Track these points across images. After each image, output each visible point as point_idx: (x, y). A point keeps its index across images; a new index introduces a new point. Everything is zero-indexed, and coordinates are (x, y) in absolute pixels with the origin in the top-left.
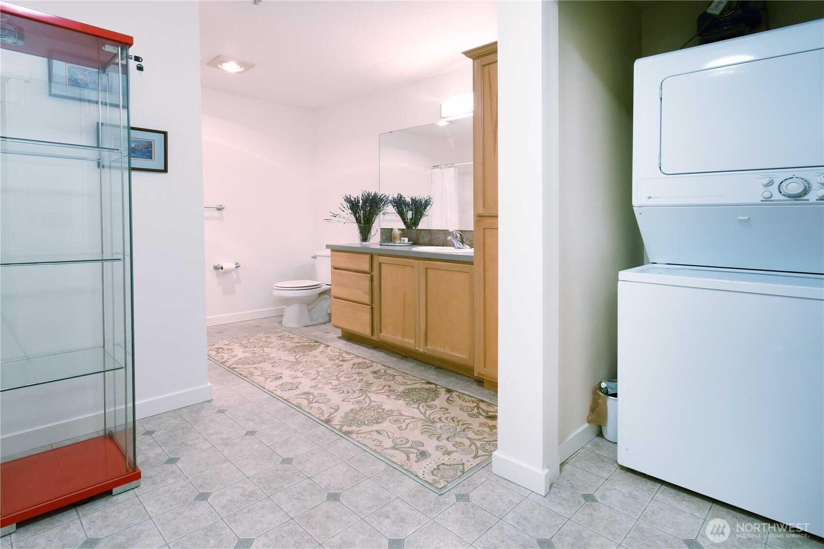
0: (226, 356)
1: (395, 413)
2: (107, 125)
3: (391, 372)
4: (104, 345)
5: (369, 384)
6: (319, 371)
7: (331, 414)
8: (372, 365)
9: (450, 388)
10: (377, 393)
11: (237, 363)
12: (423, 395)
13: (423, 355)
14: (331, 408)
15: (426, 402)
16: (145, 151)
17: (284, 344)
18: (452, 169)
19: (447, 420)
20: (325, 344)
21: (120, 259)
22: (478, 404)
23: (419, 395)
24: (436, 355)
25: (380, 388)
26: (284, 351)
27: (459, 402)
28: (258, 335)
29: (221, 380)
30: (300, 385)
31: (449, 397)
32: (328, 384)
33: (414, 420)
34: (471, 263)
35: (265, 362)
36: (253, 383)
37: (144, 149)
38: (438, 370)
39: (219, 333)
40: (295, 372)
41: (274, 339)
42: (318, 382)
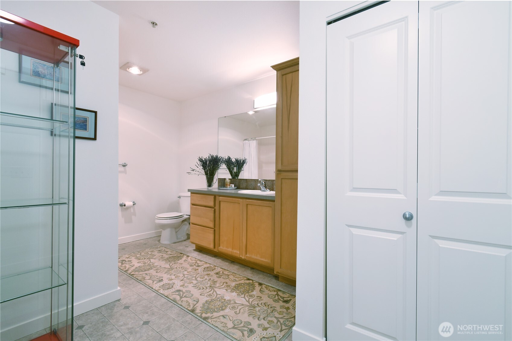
0: (128, 266)
1: (232, 302)
2: (58, 105)
3: (226, 273)
4: (52, 266)
5: (215, 282)
6: (185, 274)
7: (194, 305)
8: (215, 269)
9: (260, 282)
10: (220, 288)
11: (135, 271)
12: (246, 288)
13: (244, 260)
14: (194, 301)
15: (248, 293)
16: (82, 125)
17: (162, 256)
18: (255, 141)
19: (262, 305)
20: (186, 255)
21: (66, 203)
22: (277, 293)
23: (244, 288)
24: (252, 260)
25: (222, 284)
26: (163, 261)
27: (267, 291)
28: (146, 250)
29: (125, 284)
30: (174, 285)
31: (261, 289)
32: (191, 283)
33: (243, 306)
34: (274, 201)
35: (152, 269)
36: (145, 285)
37: (81, 123)
38: (252, 270)
39: (122, 249)
40: (170, 275)
41: (156, 253)
42: (185, 282)
